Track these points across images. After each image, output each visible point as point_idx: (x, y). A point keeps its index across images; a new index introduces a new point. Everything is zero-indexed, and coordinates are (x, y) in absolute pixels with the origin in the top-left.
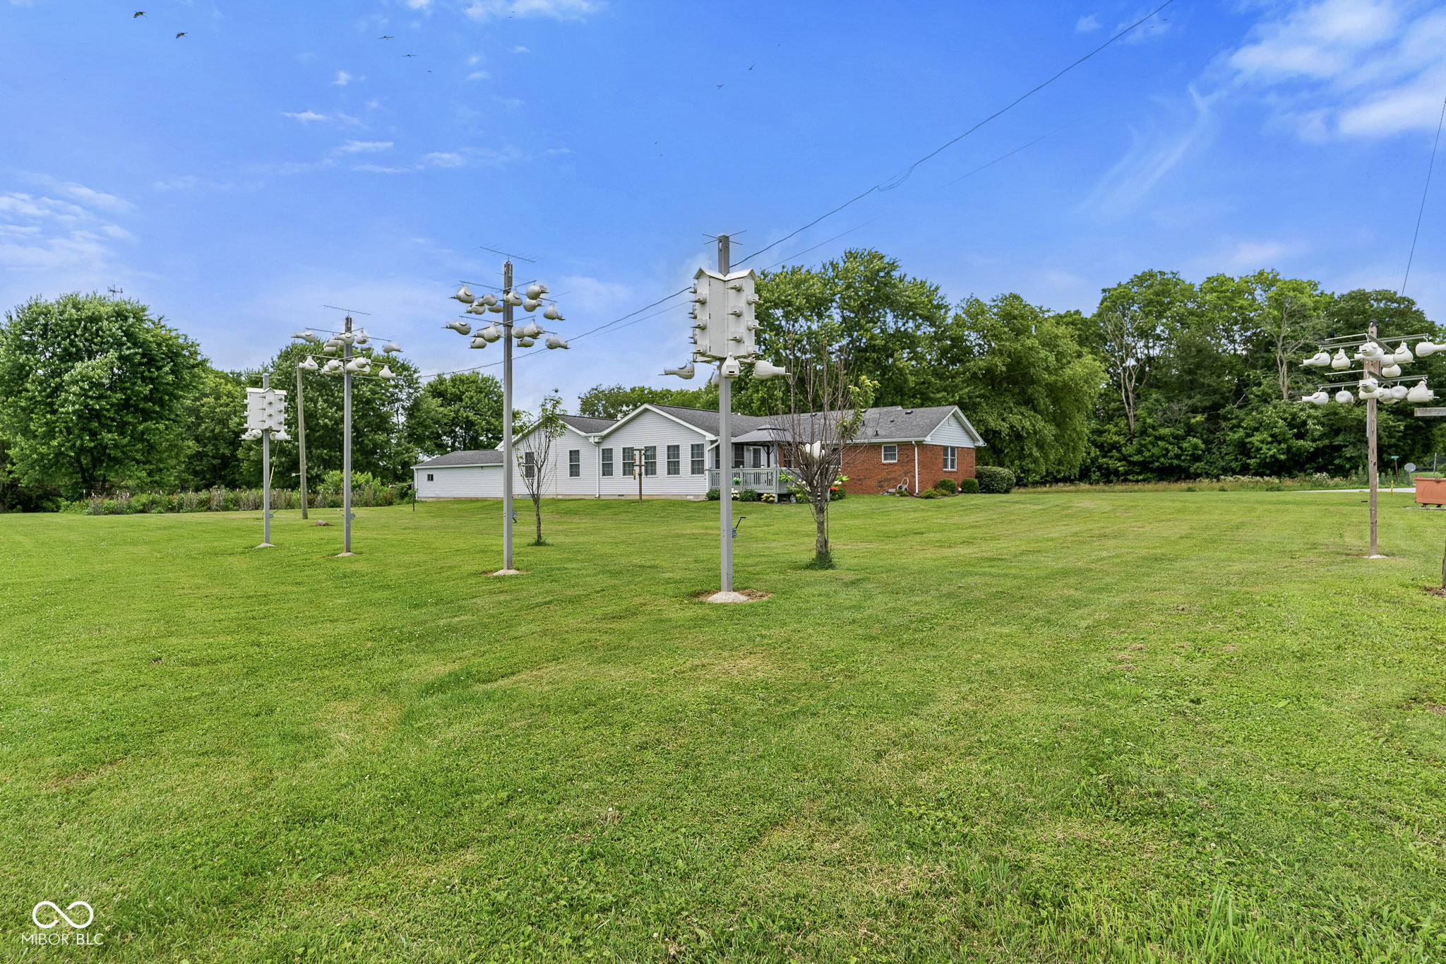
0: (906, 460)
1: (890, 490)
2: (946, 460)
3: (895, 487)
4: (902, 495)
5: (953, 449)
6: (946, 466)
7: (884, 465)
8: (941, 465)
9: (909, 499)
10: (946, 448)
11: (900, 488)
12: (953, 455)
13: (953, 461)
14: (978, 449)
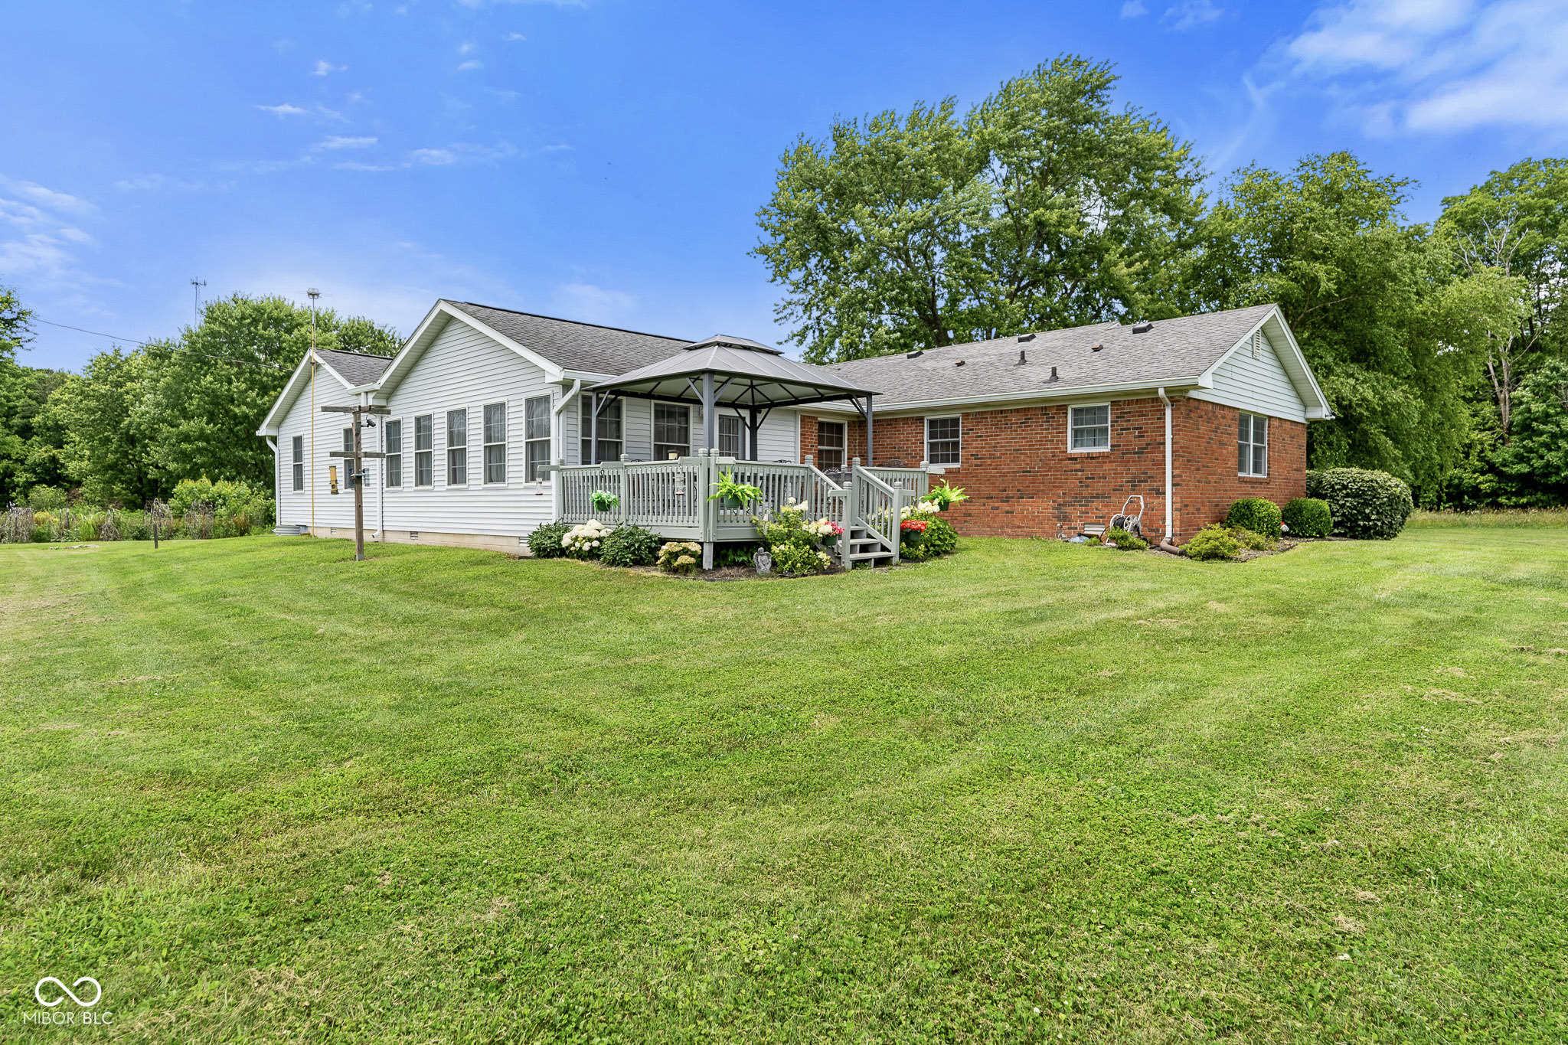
0: (1137, 444)
1: (1090, 530)
2: (1242, 449)
3: (1102, 520)
4: (1124, 546)
5: (1260, 420)
6: (1241, 467)
7: (1073, 459)
8: (1233, 462)
9: (1147, 557)
10: (1243, 418)
11: (1120, 524)
12: (1258, 437)
13: (1257, 451)
14: (1312, 426)
